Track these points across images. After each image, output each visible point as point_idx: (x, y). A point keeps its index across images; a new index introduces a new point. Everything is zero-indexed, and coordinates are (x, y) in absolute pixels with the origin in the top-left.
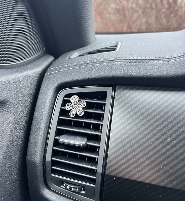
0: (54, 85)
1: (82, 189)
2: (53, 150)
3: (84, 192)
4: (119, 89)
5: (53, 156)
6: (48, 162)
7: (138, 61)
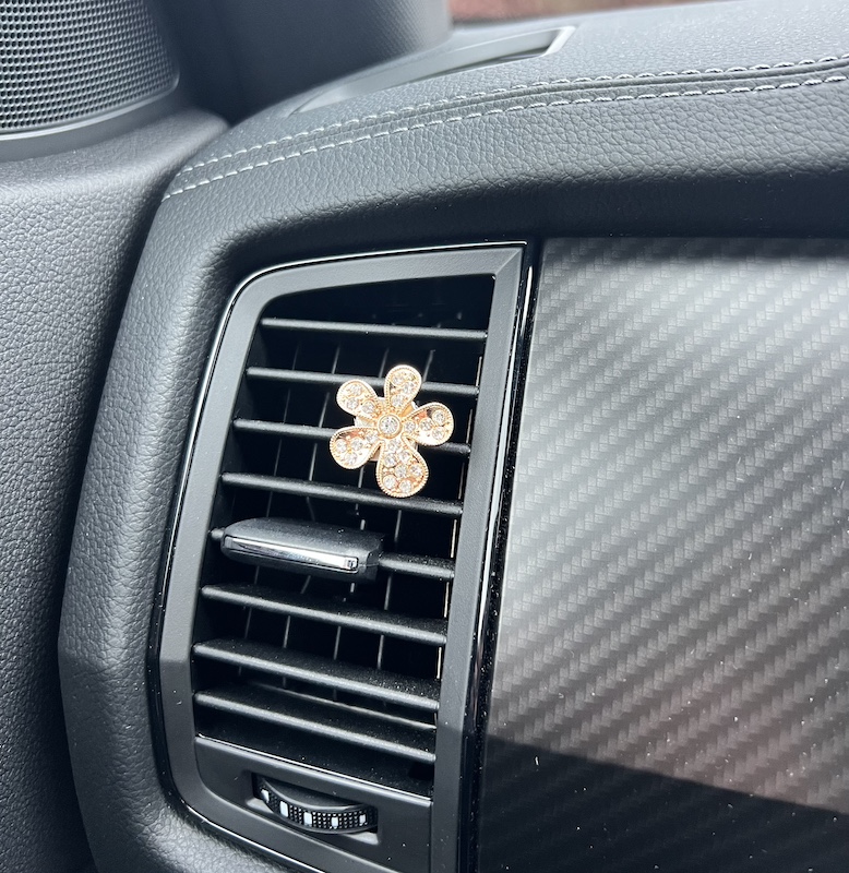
0: (206, 247)
1: (363, 819)
2: (201, 601)
3: (370, 838)
6: (172, 666)
7: (661, 91)
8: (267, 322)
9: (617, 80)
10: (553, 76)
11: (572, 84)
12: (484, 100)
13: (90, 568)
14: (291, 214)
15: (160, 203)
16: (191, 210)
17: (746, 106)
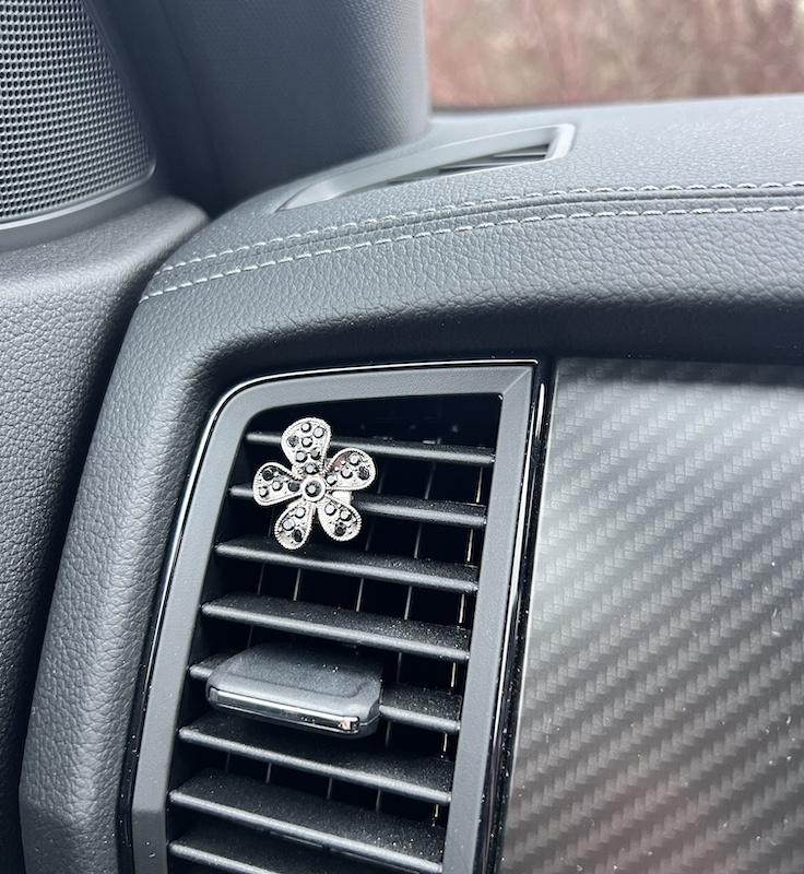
0: (188, 356)
2: (179, 744)
4: (572, 376)
6: (146, 816)
7: (692, 207)
8: (253, 437)
9: (641, 192)
10: (570, 185)
11: (594, 194)
12: (495, 209)
13: (57, 710)
14: (283, 325)
15: (137, 305)
16: (172, 315)
17: (787, 228)
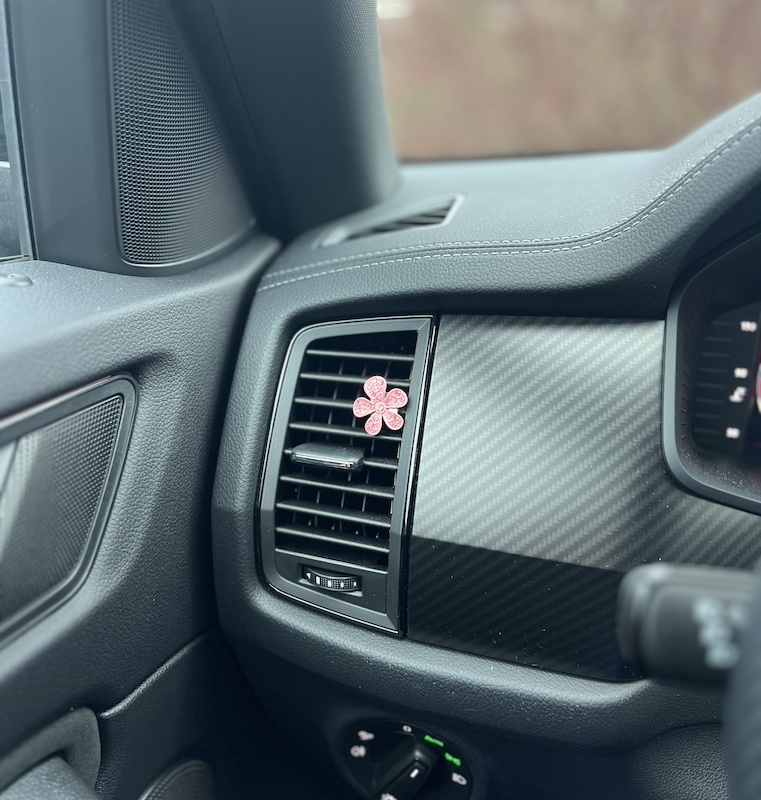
0: (282, 316)
1: (355, 584)
2: (280, 482)
3: (358, 594)
4: (446, 323)
5: (279, 498)
6: (267, 512)
7: (491, 251)
8: (310, 352)
9: (473, 245)
10: (445, 241)
11: (453, 246)
12: (413, 252)
13: (229, 466)
14: (323, 302)
15: (255, 294)
16: (273, 298)
17: (527, 261)
